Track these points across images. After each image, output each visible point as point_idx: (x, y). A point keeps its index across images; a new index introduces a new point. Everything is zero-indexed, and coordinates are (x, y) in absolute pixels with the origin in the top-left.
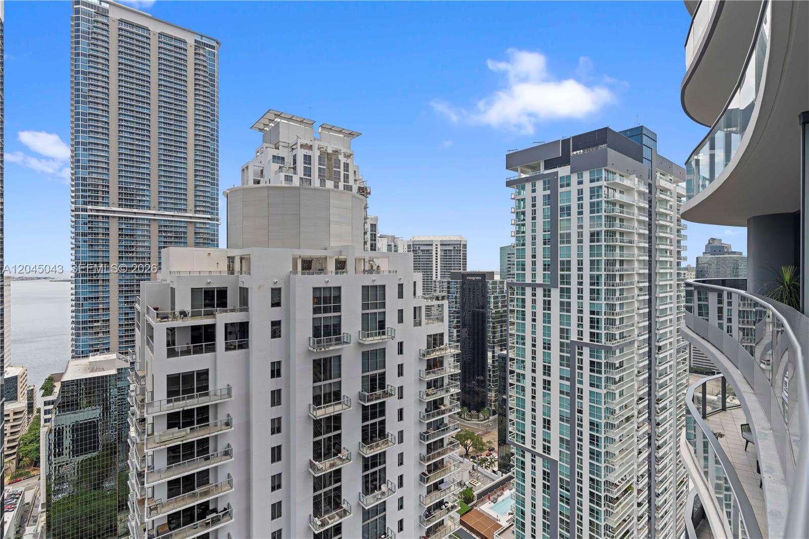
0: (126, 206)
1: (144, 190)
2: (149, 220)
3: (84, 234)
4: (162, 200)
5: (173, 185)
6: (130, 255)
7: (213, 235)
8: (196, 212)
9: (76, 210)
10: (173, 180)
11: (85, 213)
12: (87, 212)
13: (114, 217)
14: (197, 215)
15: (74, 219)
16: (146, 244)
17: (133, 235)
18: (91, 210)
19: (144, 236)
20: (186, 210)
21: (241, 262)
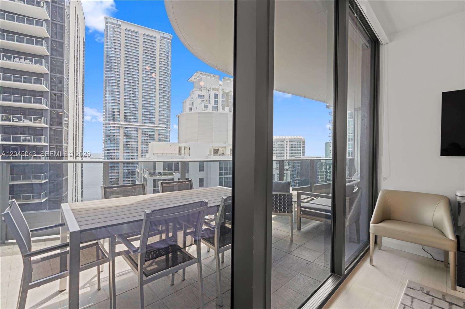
0: (127, 121)
1: (135, 113)
2: (137, 128)
3: (109, 136)
4: (144, 118)
5: (149, 111)
6: (129, 146)
7: (167, 136)
8: (160, 124)
9: (106, 124)
10: (149, 108)
11: (109, 125)
12: (110, 124)
13: (122, 127)
14: (160, 126)
15: (104, 128)
16: (136, 140)
17: (130, 136)
18: (112, 124)
19: (135, 136)
20: (155, 123)
21: (185, 150)
